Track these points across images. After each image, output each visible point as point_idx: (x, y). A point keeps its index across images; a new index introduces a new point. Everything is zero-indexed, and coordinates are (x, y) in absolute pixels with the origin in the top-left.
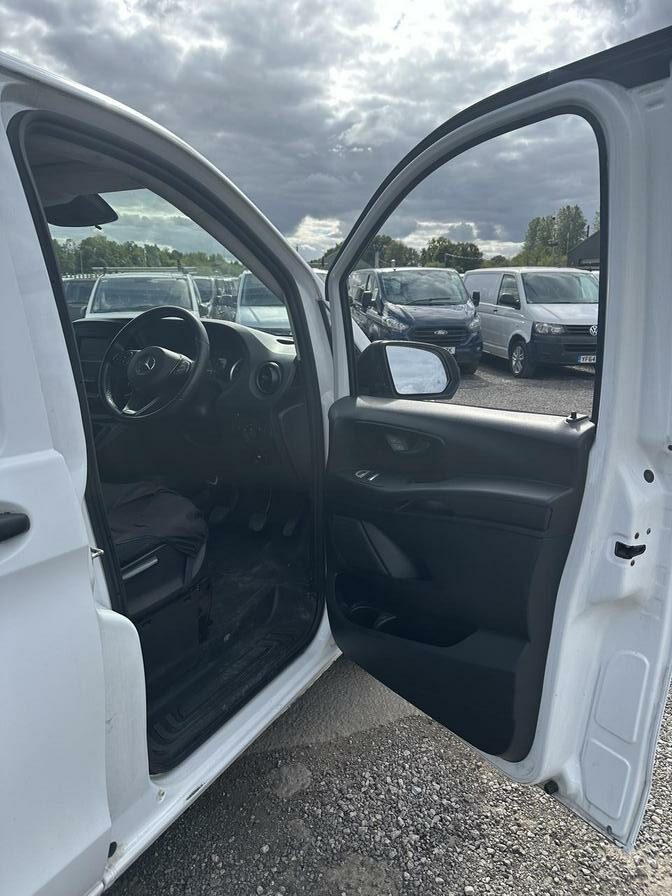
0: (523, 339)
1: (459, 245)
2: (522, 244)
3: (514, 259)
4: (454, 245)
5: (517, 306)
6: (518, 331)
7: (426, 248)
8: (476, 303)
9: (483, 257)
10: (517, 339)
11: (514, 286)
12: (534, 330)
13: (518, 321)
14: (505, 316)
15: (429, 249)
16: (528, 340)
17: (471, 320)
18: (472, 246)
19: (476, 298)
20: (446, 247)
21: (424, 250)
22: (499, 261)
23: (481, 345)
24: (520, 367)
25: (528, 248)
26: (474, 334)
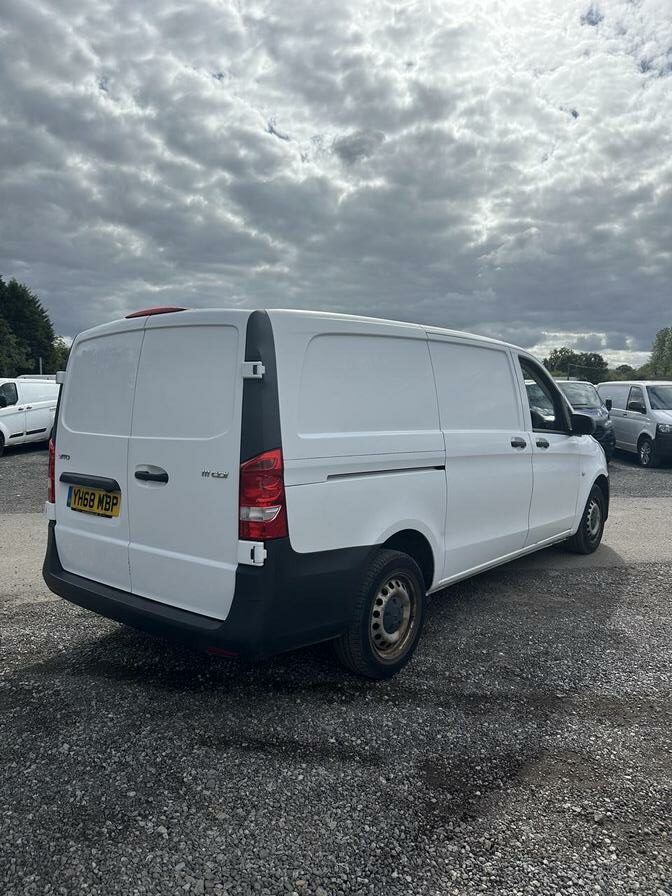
0: (650, 437)
1: (583, 355)
2: (650, 354)
3: (642, 369)
4: (577, 355)
5: (644, 411)
6: (645, 431)
7: (548, 358)
8: (609, 409)
9: (608, 367)
10: (645, 436)
11: (639, 395)
12: (658, 430)
13: (644, 423)
14: (634, 418)
15: (551, 359)
16: (653, 438)
17: (605, 421)
18: (596, 356)
19: (609, 404)
20: (569, 357)
21: (545, 360)
22: (625, 372)
23: (614, 440)
24: (647, 458)
25: (656, 359)
26: (609, 432)
